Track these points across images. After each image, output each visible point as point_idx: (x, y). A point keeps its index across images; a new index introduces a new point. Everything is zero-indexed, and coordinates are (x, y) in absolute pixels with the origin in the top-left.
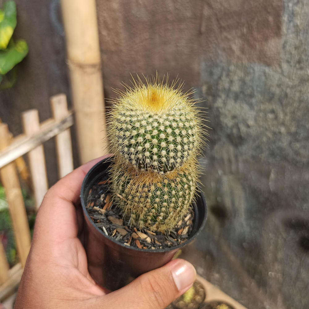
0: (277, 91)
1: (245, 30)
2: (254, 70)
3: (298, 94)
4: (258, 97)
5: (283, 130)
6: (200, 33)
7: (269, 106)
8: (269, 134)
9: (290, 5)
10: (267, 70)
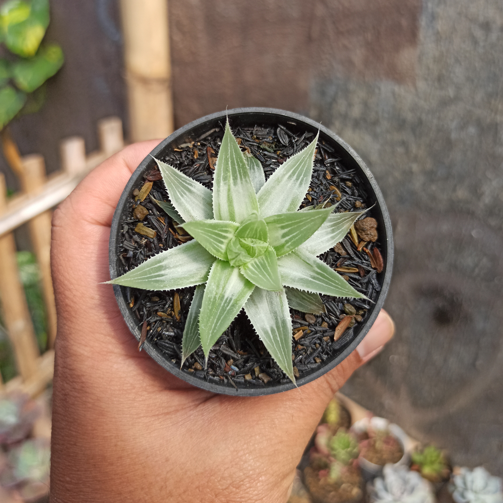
0: (409, 116)
1: (369, 36)
2: (379, 89)
3: (435, 121)
4: (385, 124)
5: (415, 167)
6: (309, 39)
7: (397, 137)
8: (397, 174)
9: (430, 5)
10: (396, 88)
